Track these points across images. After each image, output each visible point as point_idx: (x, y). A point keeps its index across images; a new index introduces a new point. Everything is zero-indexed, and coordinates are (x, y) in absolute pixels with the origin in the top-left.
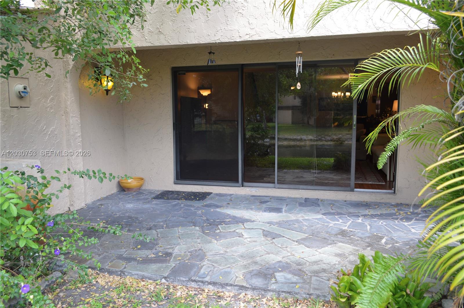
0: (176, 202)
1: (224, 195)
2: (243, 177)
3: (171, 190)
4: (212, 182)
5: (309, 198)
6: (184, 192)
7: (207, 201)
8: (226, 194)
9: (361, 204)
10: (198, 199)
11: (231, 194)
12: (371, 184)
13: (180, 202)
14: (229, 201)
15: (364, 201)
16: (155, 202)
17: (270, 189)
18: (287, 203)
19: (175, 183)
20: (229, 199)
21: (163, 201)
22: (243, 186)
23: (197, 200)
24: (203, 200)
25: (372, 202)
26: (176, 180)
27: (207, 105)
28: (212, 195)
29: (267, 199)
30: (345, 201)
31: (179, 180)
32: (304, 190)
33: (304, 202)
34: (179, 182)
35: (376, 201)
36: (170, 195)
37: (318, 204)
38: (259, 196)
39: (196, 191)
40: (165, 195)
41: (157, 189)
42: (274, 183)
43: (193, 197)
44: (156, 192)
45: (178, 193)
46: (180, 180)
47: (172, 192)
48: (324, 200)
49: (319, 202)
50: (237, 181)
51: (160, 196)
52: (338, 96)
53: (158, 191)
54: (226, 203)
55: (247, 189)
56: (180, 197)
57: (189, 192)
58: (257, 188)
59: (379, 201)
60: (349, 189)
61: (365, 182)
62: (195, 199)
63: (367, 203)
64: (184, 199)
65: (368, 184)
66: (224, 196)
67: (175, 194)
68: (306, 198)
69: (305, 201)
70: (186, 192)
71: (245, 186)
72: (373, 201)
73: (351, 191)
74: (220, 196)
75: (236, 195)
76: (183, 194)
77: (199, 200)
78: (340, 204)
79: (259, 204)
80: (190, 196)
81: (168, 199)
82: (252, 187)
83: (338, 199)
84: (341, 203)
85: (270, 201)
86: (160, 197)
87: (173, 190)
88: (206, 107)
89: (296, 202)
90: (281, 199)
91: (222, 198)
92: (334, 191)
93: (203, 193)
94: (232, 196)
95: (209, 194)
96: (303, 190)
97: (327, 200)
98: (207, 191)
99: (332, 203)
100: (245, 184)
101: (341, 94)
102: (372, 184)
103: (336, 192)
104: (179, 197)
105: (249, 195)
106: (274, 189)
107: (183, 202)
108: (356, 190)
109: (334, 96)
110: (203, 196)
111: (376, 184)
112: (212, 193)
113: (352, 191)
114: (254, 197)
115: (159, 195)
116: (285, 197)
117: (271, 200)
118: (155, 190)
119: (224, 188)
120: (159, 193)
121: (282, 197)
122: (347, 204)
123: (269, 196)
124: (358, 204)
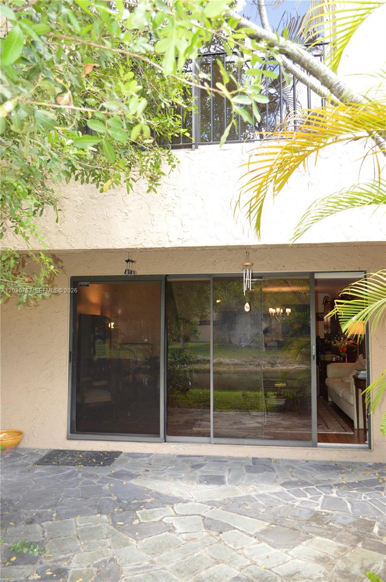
0: (69, 469)
1: (139, 455)
2: (166, 427)
3: (61, 448)
4: (122, 436)
5: (257, 457)
6: (81, 452)
7: (116, 467)
8: (142, 454)
9: (329, 466)
10: (102, 463)
11: (149, 454)
12: (335, 434)
13: (76, 469)
14: (146, 465)
15: (332, 461)
16: (39, 470)
17: (203, 446)
18: (229, 468)
19: (68, 439)
20: (147, 462)
21: (51, 469)
22: (165, 442)
23: (102, 466)
24: (109, 465)
25: (343, 462)
26: (70, 434)
27: (112, 324)
28: (121, 455)
29: (201, 461)
30: (307, 461)
31: (74, 433)
32: (251, 446)
33: (251, 464)
34: (75, 436)
35: (347, 460)
36: (61, 457)
37: (272, 468)
38: (189, 456)
39: (99, 450)
40: (53, 458)
41: (41, 447)
42: (209, 436)
43: (94, 460)
44: (39, 452)
45: (73, 453)
46: (76, 433)
47: (63, 452)
48: (278, 460)
49: (273, 465)
50: (157, 434)
51: (46, 460)
52: (276, 313)
53: (43, 450)
54: (143, 469)
55: (172, 446)
56: (76, 461)
57: (88, 452)
58: (186, 444)
59: (350, 460)
60: (310, 443)
61: (327, 431)
62: (97, 463)
63: (336, 465)
64: (81, 464)
65: (332, 434)
66: (139, 457)
67: (68, 455)
68: (253, 458)
69: (254, 463)
70: (84, 452)
71: (169, 442)
72: (343, 460)
73: (312, 447)
74: (133, 457)
75: (157, 455)
76: (81, 456)
77: (103, 465)
78: (301, 467)
79: (190, 469)
80: (90, 459)
81: (58, 464)
82: (179, 442)
83: (297, 459)
84: (302, 465)
85: (206, 464)
86: (47, 462)
87: (66, 449)
88: (111, 327)
89: (241, 465)
90: (219, 461)
91: (137, 460)
92: (290, 447)
93: (108, 452)
94: (151, 457)
95: (118, 454)
96: (248, 446)
97: (282, 460)
98: (115, 449)
99: (290, 465)
100: (169, 438)
101: (280, 310)
102: (337, 434)
103: (293, 448)
104: (73, 461)
105: (174, 455)
106: (209, 446)
107: (81, 470)
108: (319, 444)
109: (272, 313)
110: (108, 458)
111: (343, 434)
112: (121, 452)
113: (315, 446)
114: (182, 458)
115: (45, 457)
116: (225, 457)
117: (205, 462)
118: (39, 449)
119: (139, 444)
120: (44, 454)
121: (221, 457)
122: (310, 466)
123: (203, 456)
124: (325, 466)
